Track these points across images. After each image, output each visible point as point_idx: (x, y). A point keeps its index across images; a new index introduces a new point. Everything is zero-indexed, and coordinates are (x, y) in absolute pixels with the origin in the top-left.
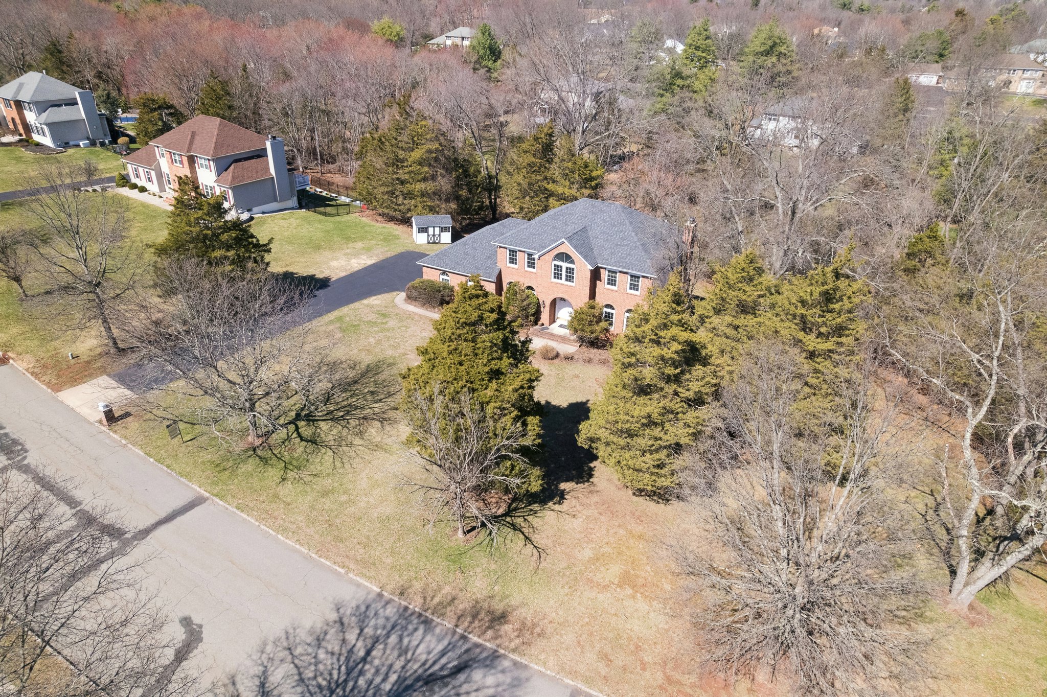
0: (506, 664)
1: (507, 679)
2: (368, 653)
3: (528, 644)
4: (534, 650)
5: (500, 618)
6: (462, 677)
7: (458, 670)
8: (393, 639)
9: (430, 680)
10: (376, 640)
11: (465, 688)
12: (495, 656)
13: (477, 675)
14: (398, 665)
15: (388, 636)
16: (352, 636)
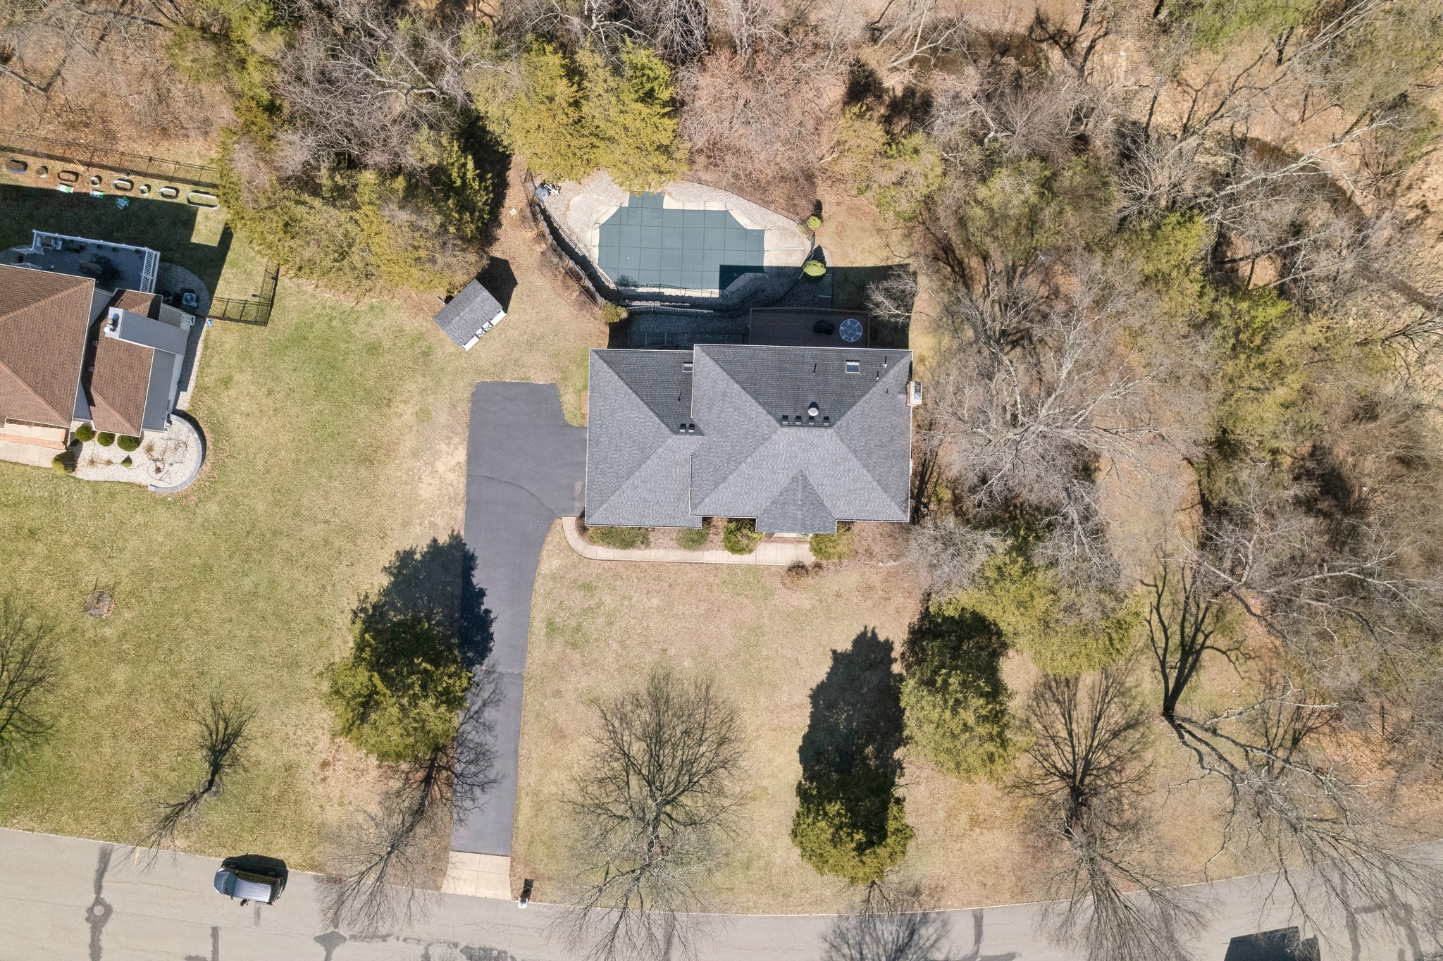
0: (933, 916)
1: (938, 924)
2: (861, 954)
3: (939, 900)
4: (943, 902)
5: (916, 892)
6: (916, 937)
7: (912, 934)
8: (868, 938)
9: (901, 950)
10: (860, 944)
11: (921, 942)
12: (925, 915)
13: (923, 931)
14: (881, 951)
15: (863, 938)
16: (846, 950)
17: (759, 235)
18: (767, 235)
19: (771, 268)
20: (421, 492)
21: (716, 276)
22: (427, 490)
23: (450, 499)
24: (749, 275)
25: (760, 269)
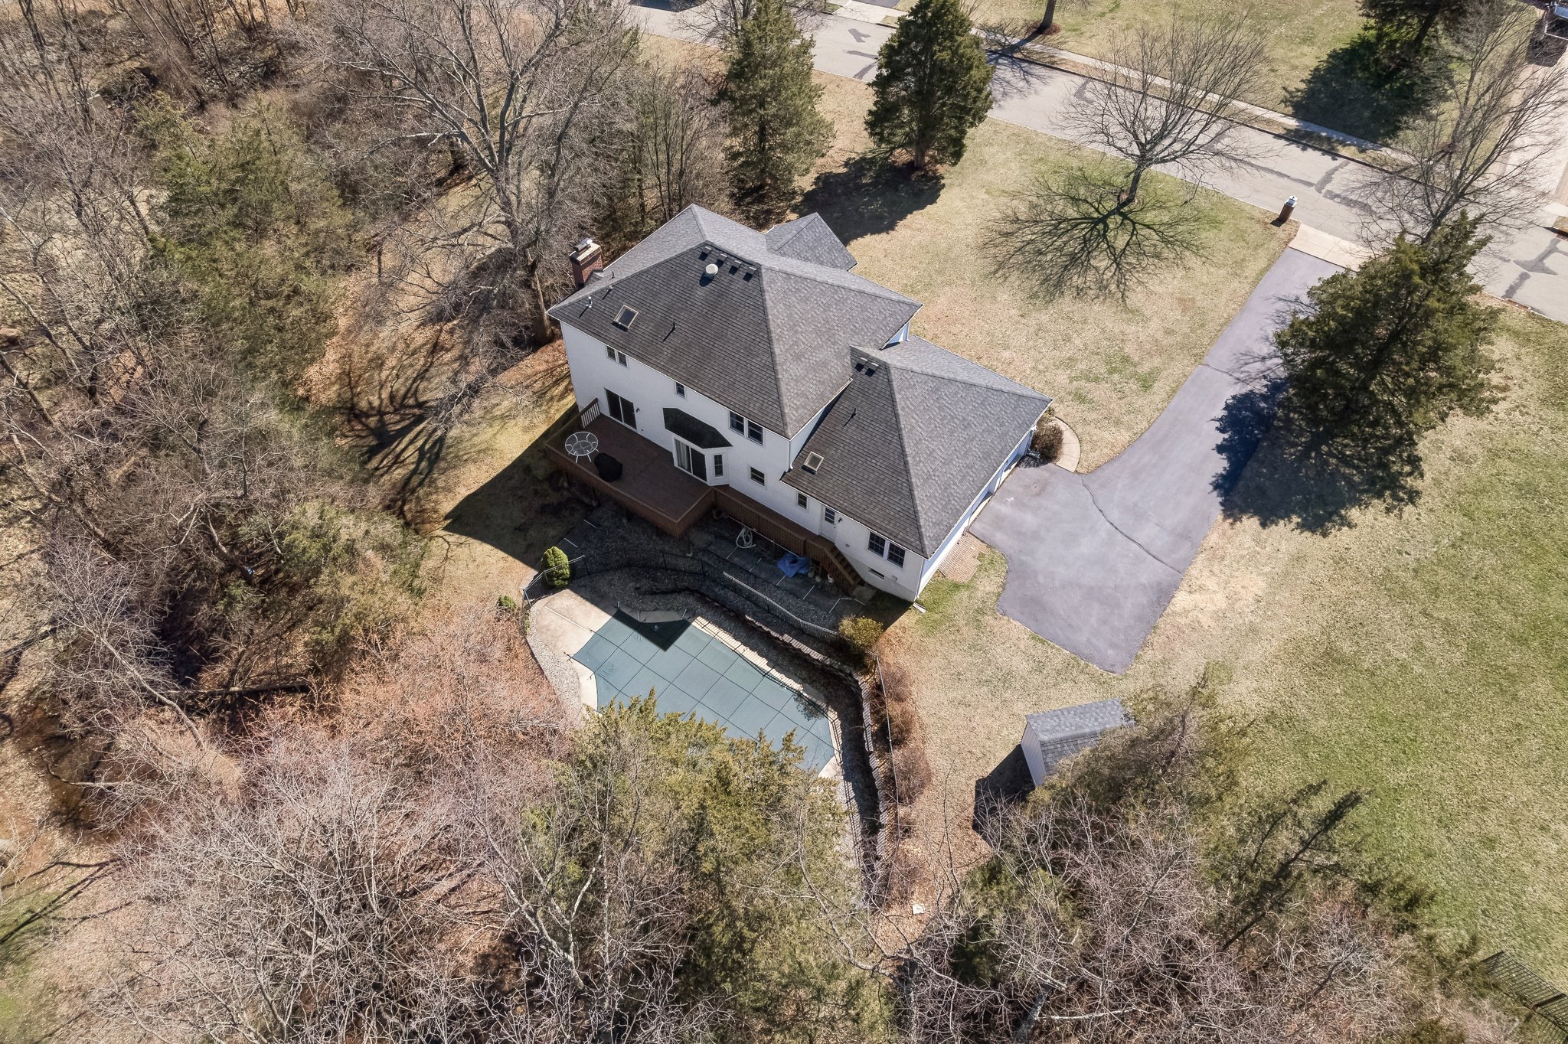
17: (585, 656)
18: (574, 649)
19: (604, 609)
20: (1264, 585)
21: (682, 641)
22: (1253, 584)
23: (1223, 558)
24: (639, 617)
25: (620, 616)
